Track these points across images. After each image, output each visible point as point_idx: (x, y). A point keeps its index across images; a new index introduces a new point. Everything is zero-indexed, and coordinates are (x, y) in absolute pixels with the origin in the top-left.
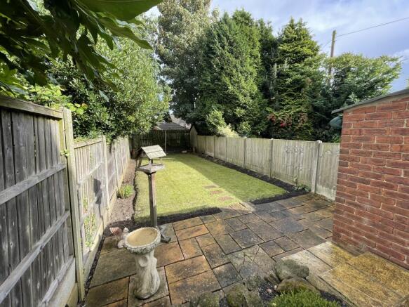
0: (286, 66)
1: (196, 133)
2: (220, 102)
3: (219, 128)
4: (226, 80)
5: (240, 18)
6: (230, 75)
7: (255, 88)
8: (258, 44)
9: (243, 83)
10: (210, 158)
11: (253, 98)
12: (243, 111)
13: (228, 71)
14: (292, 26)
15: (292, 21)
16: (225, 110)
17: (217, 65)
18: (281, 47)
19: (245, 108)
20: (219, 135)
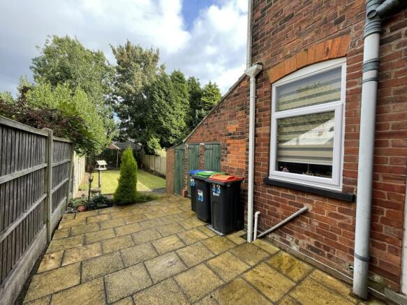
0: (203, 112)
1: (144, 153)
2: (158, 132)
3: (155, 150)
4: (161, 119)
5: (175, 77)
6: (165, 116)
7: (184, 124)
8: (188, 95)
9: (174, 121)
10: (151, 172)
11: (182, 131)
12: (174, 140)
13: (163, 113)
14: (210, 86)
15: (210, 83)
16: (161, 138)
17: (157, 108)
18: (203, 99)
19: (176, 137)
20: (157, 155)
